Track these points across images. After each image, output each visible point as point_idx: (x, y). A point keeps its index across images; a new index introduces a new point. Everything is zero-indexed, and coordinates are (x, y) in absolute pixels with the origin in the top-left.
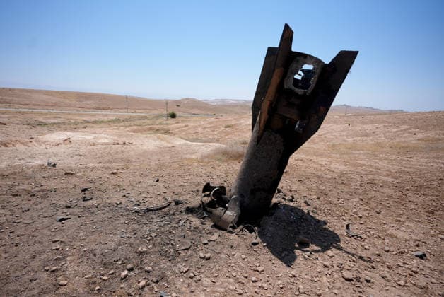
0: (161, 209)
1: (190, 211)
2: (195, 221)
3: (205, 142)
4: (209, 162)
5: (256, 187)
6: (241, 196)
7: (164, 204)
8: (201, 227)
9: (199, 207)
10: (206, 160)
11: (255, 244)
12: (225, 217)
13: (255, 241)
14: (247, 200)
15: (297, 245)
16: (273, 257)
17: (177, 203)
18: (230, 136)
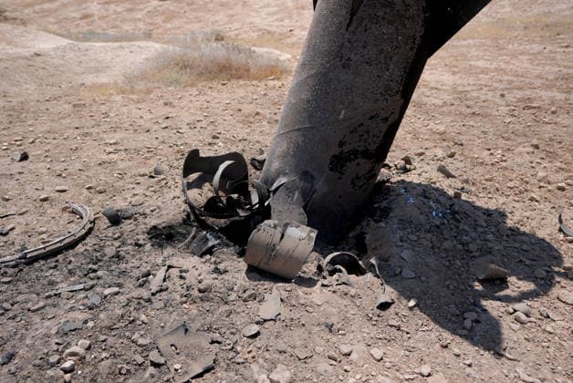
0: (72, 245)
1: (164, 236)
2: (195, 268)
3: (116, 39)
4: (149, 91)
5: (346, 149)
6: (306, 175)
7: (76, 229)
8: (217, 283)
9: (186, 222)
10: (141, 86)
11: (384, 306)
12: (286, 245)
13: (383, 299)
14: (321, 186)
15: (478, 287)
16: (447, 336)
17: (115, 219)
18: (176, 23)
